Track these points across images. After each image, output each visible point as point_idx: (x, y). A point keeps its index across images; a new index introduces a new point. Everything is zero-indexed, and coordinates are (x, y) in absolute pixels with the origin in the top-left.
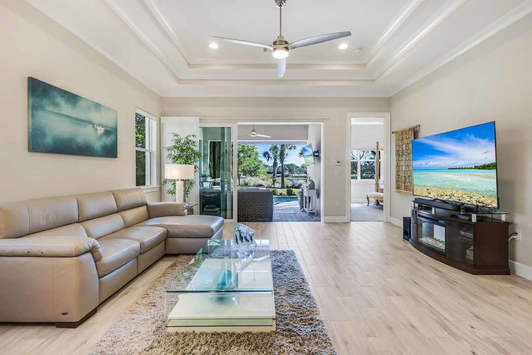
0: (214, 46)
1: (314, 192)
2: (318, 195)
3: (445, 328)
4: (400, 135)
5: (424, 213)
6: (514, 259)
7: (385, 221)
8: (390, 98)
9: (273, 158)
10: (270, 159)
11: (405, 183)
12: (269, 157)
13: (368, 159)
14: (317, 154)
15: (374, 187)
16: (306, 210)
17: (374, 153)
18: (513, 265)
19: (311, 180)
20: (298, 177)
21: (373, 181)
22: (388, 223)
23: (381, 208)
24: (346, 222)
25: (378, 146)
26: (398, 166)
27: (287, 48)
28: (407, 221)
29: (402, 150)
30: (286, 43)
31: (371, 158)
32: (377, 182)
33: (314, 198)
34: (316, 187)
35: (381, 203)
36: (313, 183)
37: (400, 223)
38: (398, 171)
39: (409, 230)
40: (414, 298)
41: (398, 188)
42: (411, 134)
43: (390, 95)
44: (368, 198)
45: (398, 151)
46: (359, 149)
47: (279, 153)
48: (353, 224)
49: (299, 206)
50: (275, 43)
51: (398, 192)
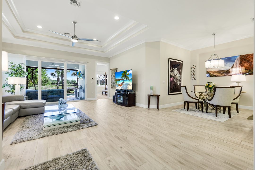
0: (40, 27)
1: (82, 90)
2: (84, 91)
3: (120, 116)
4: (112, 70)
5: (118, 93)
6: (136, 102)
7: (108, 98)
8: (109, 58)
9: (57, 76)
10: (55, 76)
11: (114, 85)
12: (54, 75)
13: (102, 78)
14: (83, 75)
15: (104, 88)
16: (79, 98)
17: (104, 76)
18: (136, 104)
19: (81, 85)
20: (69, 86)
21: (104, 86)
22: (109, 99)
23: (107, 95)
24: (95, 100)
25: (106, 73)
26: (112, 80)
27: (77, 39)
28: (114, 97)
29: (113, 75)
30: (77, 38)
31: (103, 78)
32: (105, 86)
33: (82, 92)
34: (83, 88)
35: (107, 94)
36: (82, 87)
37: (112, 98)
38: (112, 82)
39: (115, 99)
40: (114, 113)
41: (112, 87)
42: (115, 70)
43: (109, 57)
44: (102, 92)
45: (112, 75)
46: (99, 74)
47: (60, 74)
48: (97, 100)
49: (75, 97)
50: (73, 37)
51: (112, 88)
